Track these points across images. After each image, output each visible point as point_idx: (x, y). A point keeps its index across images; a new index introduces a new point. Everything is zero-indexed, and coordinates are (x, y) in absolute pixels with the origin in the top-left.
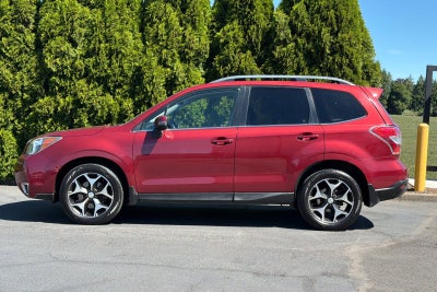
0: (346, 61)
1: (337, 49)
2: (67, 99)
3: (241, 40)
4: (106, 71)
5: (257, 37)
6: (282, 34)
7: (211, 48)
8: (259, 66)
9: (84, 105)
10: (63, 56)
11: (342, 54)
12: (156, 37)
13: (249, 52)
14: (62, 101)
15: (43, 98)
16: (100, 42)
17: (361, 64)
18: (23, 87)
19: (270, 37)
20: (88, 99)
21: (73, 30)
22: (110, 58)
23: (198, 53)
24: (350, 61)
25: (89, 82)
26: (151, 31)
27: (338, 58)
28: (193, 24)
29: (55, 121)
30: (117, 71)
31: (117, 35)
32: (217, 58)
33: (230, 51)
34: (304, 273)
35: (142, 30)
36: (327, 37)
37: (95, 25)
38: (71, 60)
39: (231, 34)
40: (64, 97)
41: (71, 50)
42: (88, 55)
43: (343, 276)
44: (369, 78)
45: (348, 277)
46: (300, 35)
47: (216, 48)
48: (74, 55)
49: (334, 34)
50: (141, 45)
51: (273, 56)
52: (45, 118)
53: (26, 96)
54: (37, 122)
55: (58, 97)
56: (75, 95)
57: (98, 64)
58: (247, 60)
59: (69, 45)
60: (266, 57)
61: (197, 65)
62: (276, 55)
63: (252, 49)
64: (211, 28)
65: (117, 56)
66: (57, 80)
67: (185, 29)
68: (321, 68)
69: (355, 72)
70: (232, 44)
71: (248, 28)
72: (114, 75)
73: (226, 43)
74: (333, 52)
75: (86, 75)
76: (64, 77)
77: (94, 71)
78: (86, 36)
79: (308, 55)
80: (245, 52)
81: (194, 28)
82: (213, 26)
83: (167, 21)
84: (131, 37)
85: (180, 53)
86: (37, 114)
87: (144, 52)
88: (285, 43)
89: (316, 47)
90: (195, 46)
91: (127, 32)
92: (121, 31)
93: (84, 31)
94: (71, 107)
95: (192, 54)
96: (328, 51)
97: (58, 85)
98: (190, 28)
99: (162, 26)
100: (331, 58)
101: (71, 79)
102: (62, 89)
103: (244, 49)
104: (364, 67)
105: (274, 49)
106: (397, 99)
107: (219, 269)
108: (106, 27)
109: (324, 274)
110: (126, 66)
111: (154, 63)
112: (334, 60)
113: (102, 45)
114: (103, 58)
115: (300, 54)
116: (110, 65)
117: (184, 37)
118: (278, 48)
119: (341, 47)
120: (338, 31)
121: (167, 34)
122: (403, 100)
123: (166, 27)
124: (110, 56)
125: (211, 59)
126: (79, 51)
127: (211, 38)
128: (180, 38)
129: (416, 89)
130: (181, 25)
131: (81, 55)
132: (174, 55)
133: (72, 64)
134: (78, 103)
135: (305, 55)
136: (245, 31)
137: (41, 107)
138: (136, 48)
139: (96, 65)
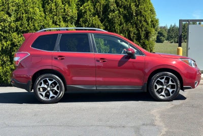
0: (143, 19)
1: (139, 13)
2: (8, 43)
3: (92, 10)
4: (26, 28)
5: (100, 9)
6: (112, 7)
7: (78, 15)
8: (102, 23)
9: (17, 45)
10: (5, 21)
11: (141, 16)
12: (51, 10)
13: (97, 16)
14: (5, 44)
16: (23, 14)
17: (150, 20)
19: (106, 8)
21: (9, 8)
22: (28, 22)
23: (72, 18)
24: (145, 19)
25: (18, 34)
26: (48, 7)
27: (139, 18)
28: (69, 3)
30: (32, 27)
31: (31, 10)
32: (81, 20)
33: (88, 16)
34: (133, 125)
35: (43, 7)
36: (133, 7)
37: (20, 5)
38: (9, 23)
39: (87, 7)
40: (6, 42)
41: (8, 18)
42: (17, 20)
43: (153, 125)
44: (154, 27)
45: (155, 125)
46: (120, 7)
47: (81, 15)
48: (10, 21)
49: (137, 6)
50: (43, 15)
51: (109, 18)
56: (12, 40)
57: (22, 25)
58: (96, 20)
59: (7, 16)
60: (105, 18)
61: (72, 24)
62: (110, 17)
63: (98, 15)
64: (77, 5)
65: (32, 21)
66: (2, 34)
67: (65, 6)
68: (131, 23)
69: (148, 24)
70: (88, 13)
71: (96, 5)
72: (31, 30)
73: (85, 12)
74: (137, 15)
75: (16, 31)
76: (5, 32)
77: (20, 28)
78: (15, 11)
79: (125, 16)
80: (95, 16)
81: (69, 5)
82: (78, 4)
83: (55, 2)
84: (38, 11)
85: (63, 18)
87: (45, 18)
88: (113, 11)
89: (129, 13)
90: (70, 14)
91: (36, 8)
92: (33, 8)
93: (14, 8)
95: (69, 18)
96: (135, 15)
97: (2, 36)
98: (67, 5)
99: (53, 5)
100: (136, 18)
101: (9, 33)
103: (94, 15)
104: (152, 21)
105: (109, 14)
106: (161, 36)
107: (92, 125)
108: (25, 6)
109: (144, 124)
110: (36, 25)
111: (51, 23)
112: (137, 19)
113: (24, 15)
114: (25, 21)
115: (121, 17)
116: (28, 25)
117: (65, 10)
118: (110, 14)
119: (141, 12)
120: (138, 5)
121: (56, 9)
122: (164, 36)
123: (55, 5)
124: (28, 20)
125: (78, 20)
126: (13, 18)
127: (78, 10)
128: (63, 10)
129: (169, 31)
130: (63, 4)
131: (14, 21)
132: (60, 19)
133: (9, 25)
134: (13, 45)
135: (123, 17)
136: (94, 6)
138: (41, 16)
139: (21, 25)
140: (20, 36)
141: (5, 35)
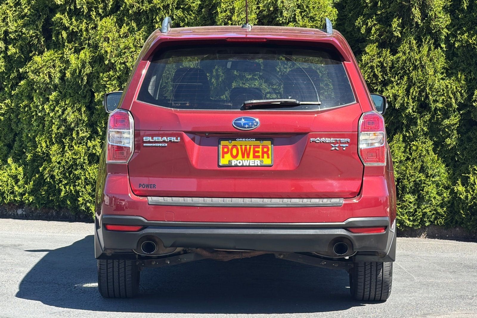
2: (82, 55)
15: (41, 53)
18: (6, 33)
20: (119, 55)
25: (120, 23)
29: (63, 96)
40: (77, 51)
52: (45, 91)
53: (12, 50)
54: (31, 99)
55: (66, 51)
76: (76, 13)
86: (31, 83)
94: (88, 70)
97: (66, 29)
101: (89, 17)
102: (73, 36)
137: (36, 72)
140: (125, 29)
141: (73, 25)
